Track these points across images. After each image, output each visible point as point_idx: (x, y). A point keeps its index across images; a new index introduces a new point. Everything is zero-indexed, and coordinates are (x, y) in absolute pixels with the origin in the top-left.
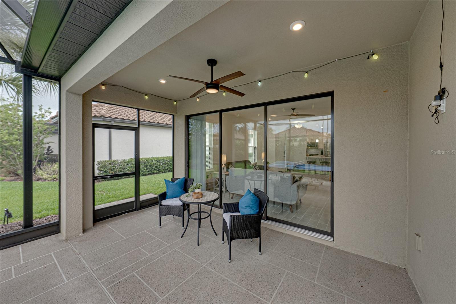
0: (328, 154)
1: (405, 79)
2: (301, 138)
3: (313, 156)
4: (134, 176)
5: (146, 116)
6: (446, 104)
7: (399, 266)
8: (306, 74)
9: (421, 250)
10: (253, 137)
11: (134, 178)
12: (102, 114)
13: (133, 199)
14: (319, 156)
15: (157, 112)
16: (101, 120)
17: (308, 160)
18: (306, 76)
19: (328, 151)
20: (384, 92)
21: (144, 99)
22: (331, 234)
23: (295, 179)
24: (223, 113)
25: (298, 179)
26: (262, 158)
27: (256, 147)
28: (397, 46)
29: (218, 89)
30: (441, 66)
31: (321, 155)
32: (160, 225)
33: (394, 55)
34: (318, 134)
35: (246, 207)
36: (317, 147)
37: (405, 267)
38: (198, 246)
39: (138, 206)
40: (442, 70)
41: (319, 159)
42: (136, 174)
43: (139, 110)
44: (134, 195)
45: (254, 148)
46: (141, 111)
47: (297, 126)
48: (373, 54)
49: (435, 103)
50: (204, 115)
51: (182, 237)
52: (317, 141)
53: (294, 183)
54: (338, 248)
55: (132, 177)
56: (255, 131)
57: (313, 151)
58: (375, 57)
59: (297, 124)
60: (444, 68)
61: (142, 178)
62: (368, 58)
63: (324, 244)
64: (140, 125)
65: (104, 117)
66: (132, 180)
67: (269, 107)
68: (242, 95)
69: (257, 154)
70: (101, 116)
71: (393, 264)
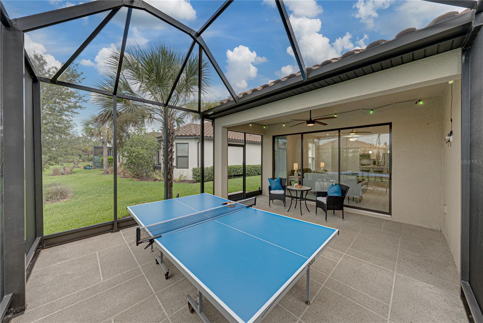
0: (381, 165)
1: (441, 117)
2: (353, 150)
3: (365, 165)
4: (242, 176)
5: (249, 137)
6: (453, 138)
7: (437, 229)
8: (372, 111)
9: (446, 213)
10: (311, 149)
11: (243, 178)
12: (195, 134)
13: (242, 192)
14: (372, 166)
15: (254, 134)
16: (194, 138)
17: (361, 169)
18: (371, 112)
19: (381, 162)
20: (427, 124)
21: (249, 126)
22: (390, 213)
23: (359, 181)
24: (304, 135)
25: (361, 181)
26: (321, 167)
27: (314, 158)
28: (435, 96)
29: (314, 124)
30: (451, 120)
31: (374, 165)
32: (270, 206)
33: (434, 102)
34: (371, 146)
35: (334, 192)
36: (369, 158)
37: (441, 229)
38: (302, 216)
39: (245, 196)
40: (452, 122)
41: (373, 168)
42: (244, 175)
43: (245, 133)
44: (243, 189)
45: (312, 158)
46: (246, 134)
47: (351, 140)
48: (420, 101)
49: (447, 138)
50: (286, 136)
51: (288, 211)
52: (370, 152)
53: (358, 183)
54: (394, 221)
55: (242, 177)
56: (313, 144)
57: (365, 161)
58: (421, 103)
59: (351, 138)
60: (452, 121)
61: (247, 178)
62: (416, 103)
63: (385, 219)
64: (246, 144)
65: (196, 136)
66: (241, 179)
67: (341, 131)
68: (326, 124)
69: (315, 164)
70: (194, 135)
71: (433, 228)
